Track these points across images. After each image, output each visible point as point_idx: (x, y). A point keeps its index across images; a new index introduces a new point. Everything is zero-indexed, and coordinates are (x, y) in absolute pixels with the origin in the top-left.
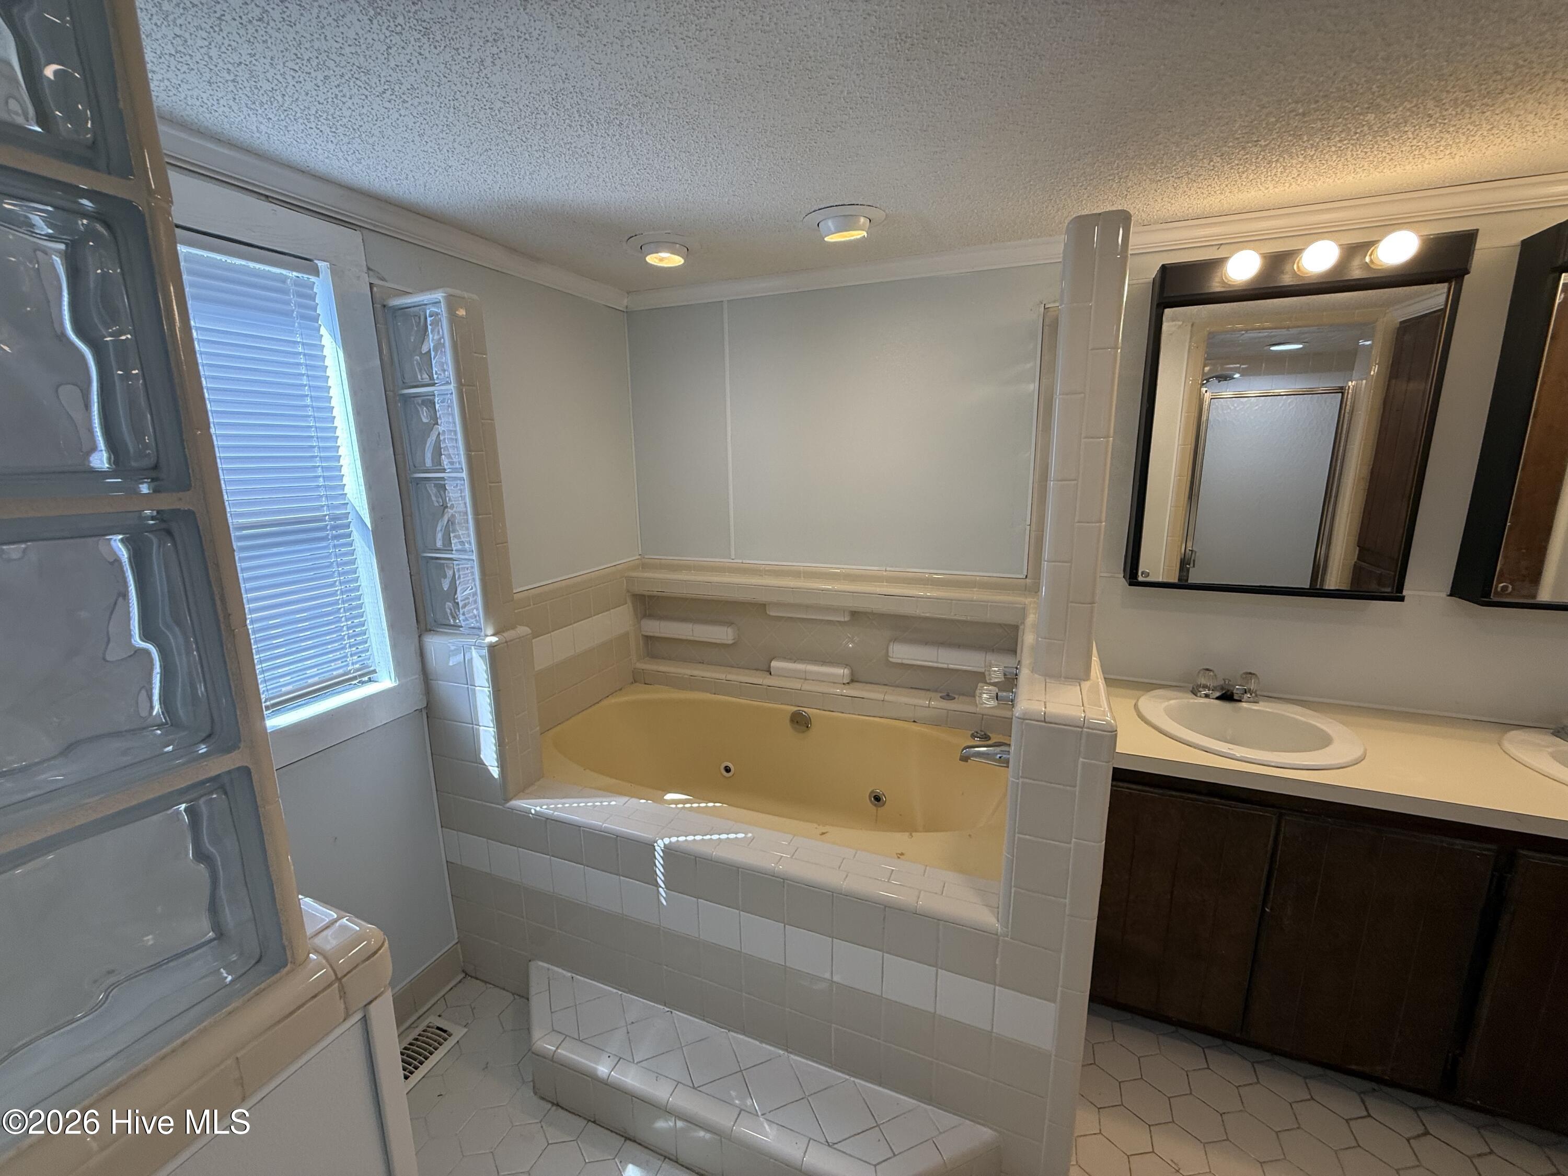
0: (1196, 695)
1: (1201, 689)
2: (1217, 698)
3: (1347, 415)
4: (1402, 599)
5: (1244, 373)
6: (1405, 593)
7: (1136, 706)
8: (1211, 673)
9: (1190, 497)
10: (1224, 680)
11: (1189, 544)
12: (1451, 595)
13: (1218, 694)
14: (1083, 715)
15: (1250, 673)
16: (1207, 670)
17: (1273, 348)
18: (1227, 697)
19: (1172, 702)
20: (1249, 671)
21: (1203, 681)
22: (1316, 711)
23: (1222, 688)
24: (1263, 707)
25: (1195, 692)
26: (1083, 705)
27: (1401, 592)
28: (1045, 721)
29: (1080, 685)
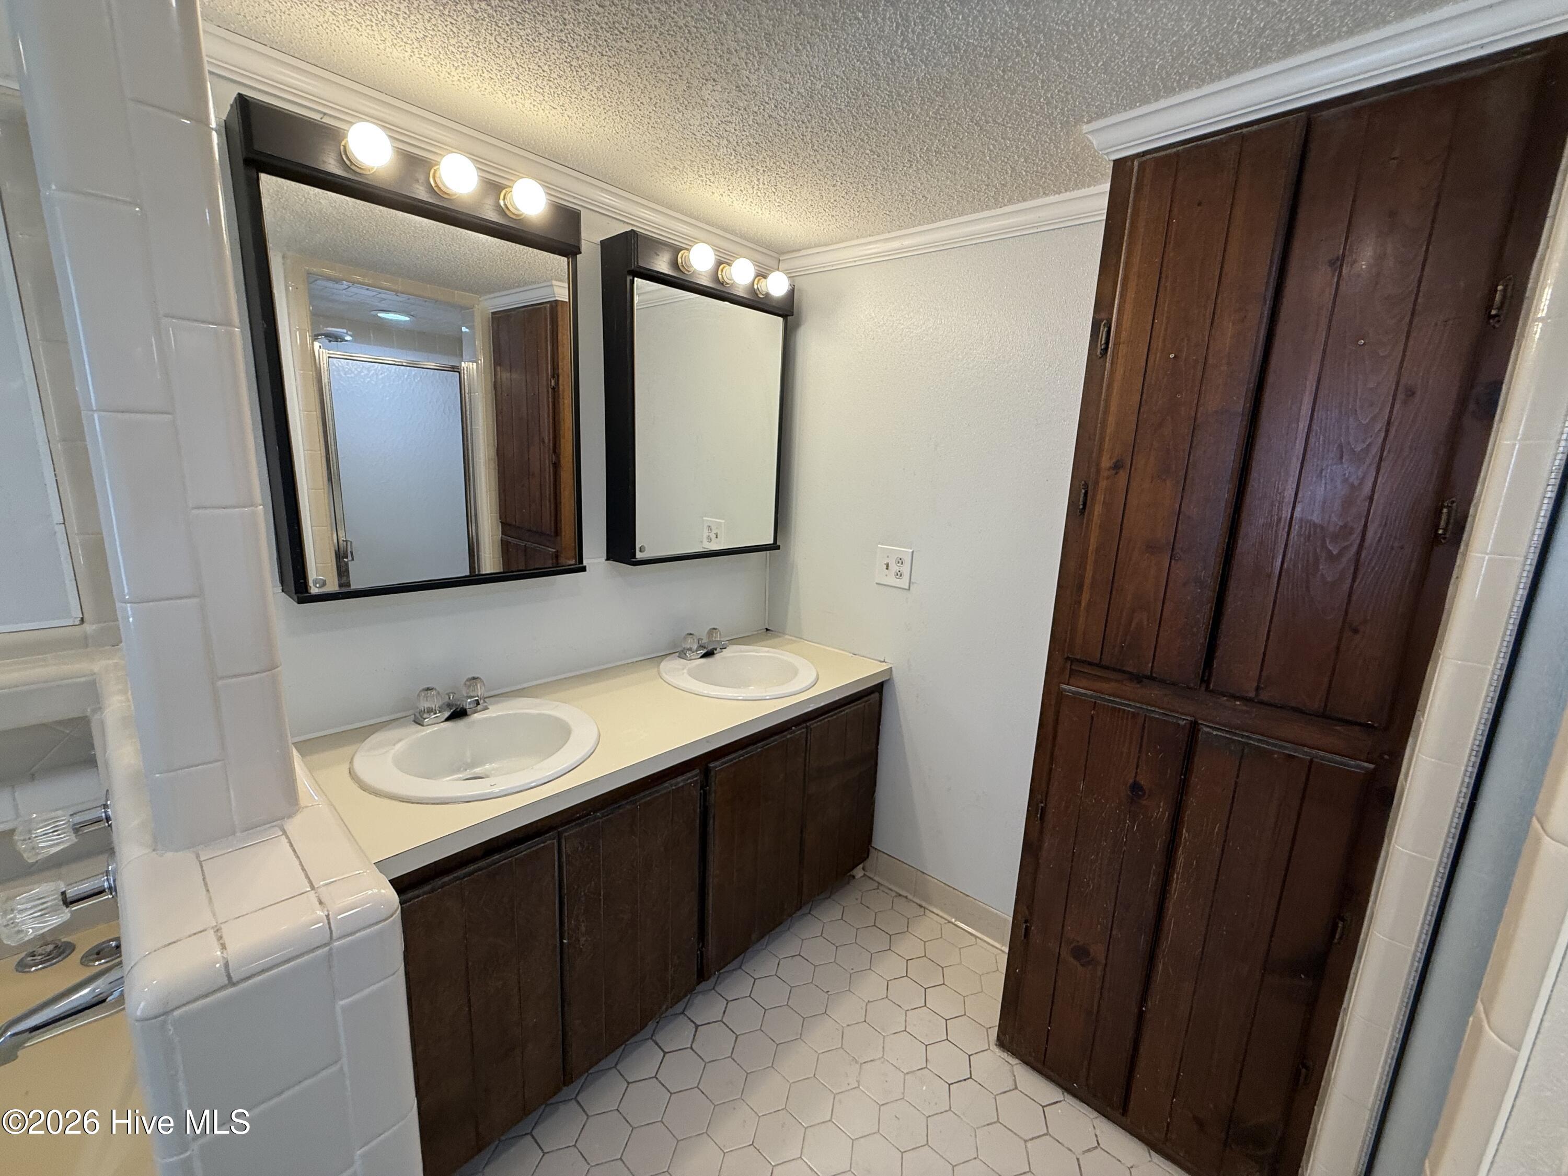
0: (423, 725)
1: (425, 716)
2: (448, 719)
3: (467, 395)
4: (583, 569)
5: (356, 338)
6: (585, 563)
7: (352, 773)
8: (433, 693)
9: (330, 479)
10: (448, 695)
11: (341, 533)
12: (608, 559)
13: (447, 714)
14: (321, 914)
15: (474, 678)
16: (428, 689)
17: (381, 315)
18: (458, 714)
19: (398, 746)
20: (471, 676)
21: (425, 705)
22: (537, 697)
23: (449, 705)
24: (494, 711)
25: (418, 722)
26: (313, 888)
27: (582, 563)
28: (232, 983)
29: (285, 833)
